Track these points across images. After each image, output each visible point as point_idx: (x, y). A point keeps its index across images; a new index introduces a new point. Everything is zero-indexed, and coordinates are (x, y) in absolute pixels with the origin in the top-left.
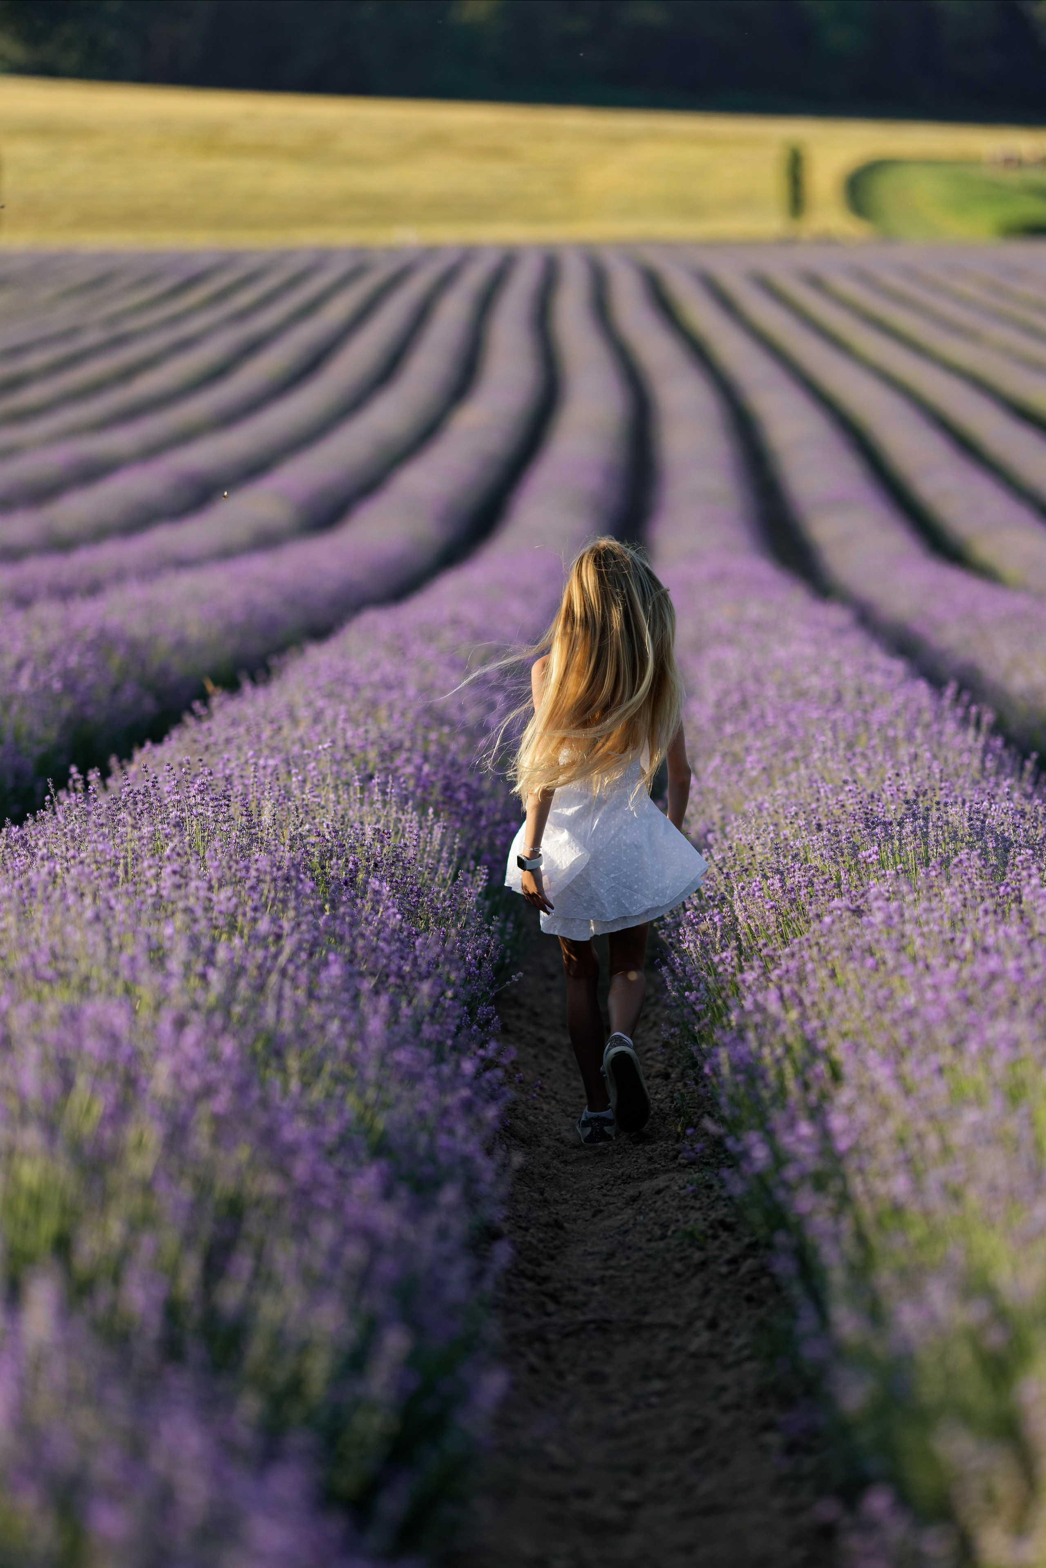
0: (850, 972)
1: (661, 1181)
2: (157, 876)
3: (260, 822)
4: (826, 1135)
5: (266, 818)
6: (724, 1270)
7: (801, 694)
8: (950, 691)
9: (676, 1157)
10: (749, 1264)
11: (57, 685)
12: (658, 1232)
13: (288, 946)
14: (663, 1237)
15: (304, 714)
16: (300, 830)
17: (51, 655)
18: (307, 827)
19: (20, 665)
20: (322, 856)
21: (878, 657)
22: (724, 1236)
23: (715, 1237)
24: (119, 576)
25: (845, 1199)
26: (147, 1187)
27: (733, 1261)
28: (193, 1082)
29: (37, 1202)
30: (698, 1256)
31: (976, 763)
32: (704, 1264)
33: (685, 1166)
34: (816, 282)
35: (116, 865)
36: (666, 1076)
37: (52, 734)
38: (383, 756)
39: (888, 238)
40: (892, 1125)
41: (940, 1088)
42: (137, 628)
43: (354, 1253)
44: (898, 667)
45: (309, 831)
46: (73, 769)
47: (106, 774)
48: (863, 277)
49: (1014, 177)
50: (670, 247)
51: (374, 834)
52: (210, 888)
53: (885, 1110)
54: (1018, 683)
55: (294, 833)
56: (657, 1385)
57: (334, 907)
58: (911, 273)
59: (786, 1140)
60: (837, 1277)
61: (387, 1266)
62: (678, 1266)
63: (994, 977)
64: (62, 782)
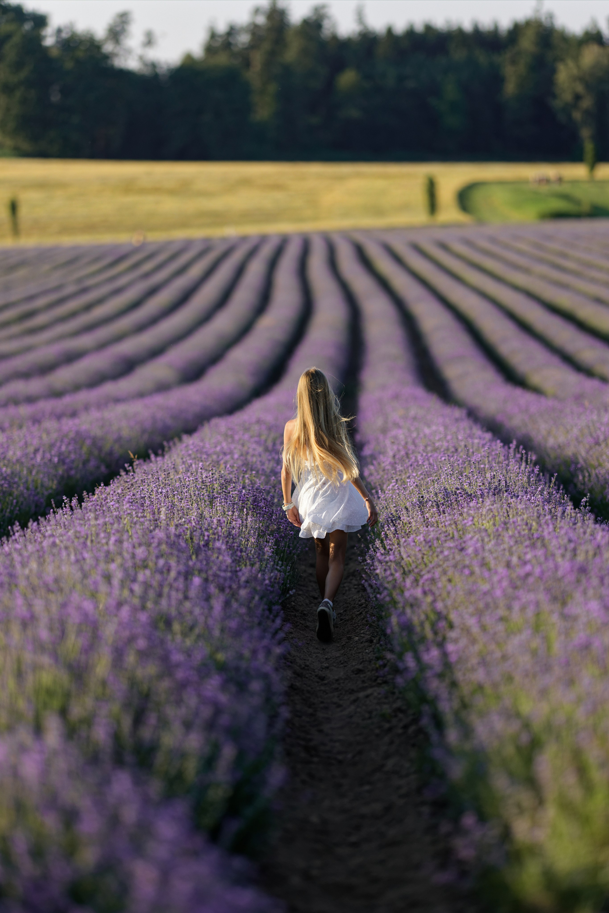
0: (457, 578)
1: (369, 691)
2: (107, 543)
3: (159, 517)
4: (445, 655)
5: (163, 516)
6: (400, 731)
7: (436, 449)
8: (513, 445)
9: (376, 680)
10: (412, 729)
11: (56, 460)
12: (367, 715)
13: (173, 574)
14: (370, 718)
15: (181, 468)
16: (180, 521)
17: (52, 446)
18: (184, 520)
19: (36, 451)
20: (191, 533)
21: (477, 431)
22: (401, 715)
23: (396, 716)
24: (87, 408)
25: (454, 684)
26: (104, 683)
27: (406, 727)
28: (126, 634)
29: (50, 693)
30: (387, 726)
31: (525, 479)
32: (390, 730)
33: (380, 684)
34: (444, 247)
35: (87, 539)
36: (371, 641)
37: (54, 485)
38: (221, 485)
39: (481, 222)
40: (477, 648)
41: (500, 627)
42: (97, 432)
43: (207, 712)
44: (488, 436)
45: (185, 522)
46: (64, 498)
47: (81, 500)
48: (469, 243)
49: (544, 189)
50: (367, 232)
51: (217, 522)
52: (134, 547)
53: (474, 641)
54: (551, 442)
55: (177, 523)
56: (367, 788)
57: (197, 556)
58: (493, 240)
59: (426, 658)
60: (449, 718)
61: (224, 720)
62: (377, 731)
63: (528, 575)
64: (59, 504)
